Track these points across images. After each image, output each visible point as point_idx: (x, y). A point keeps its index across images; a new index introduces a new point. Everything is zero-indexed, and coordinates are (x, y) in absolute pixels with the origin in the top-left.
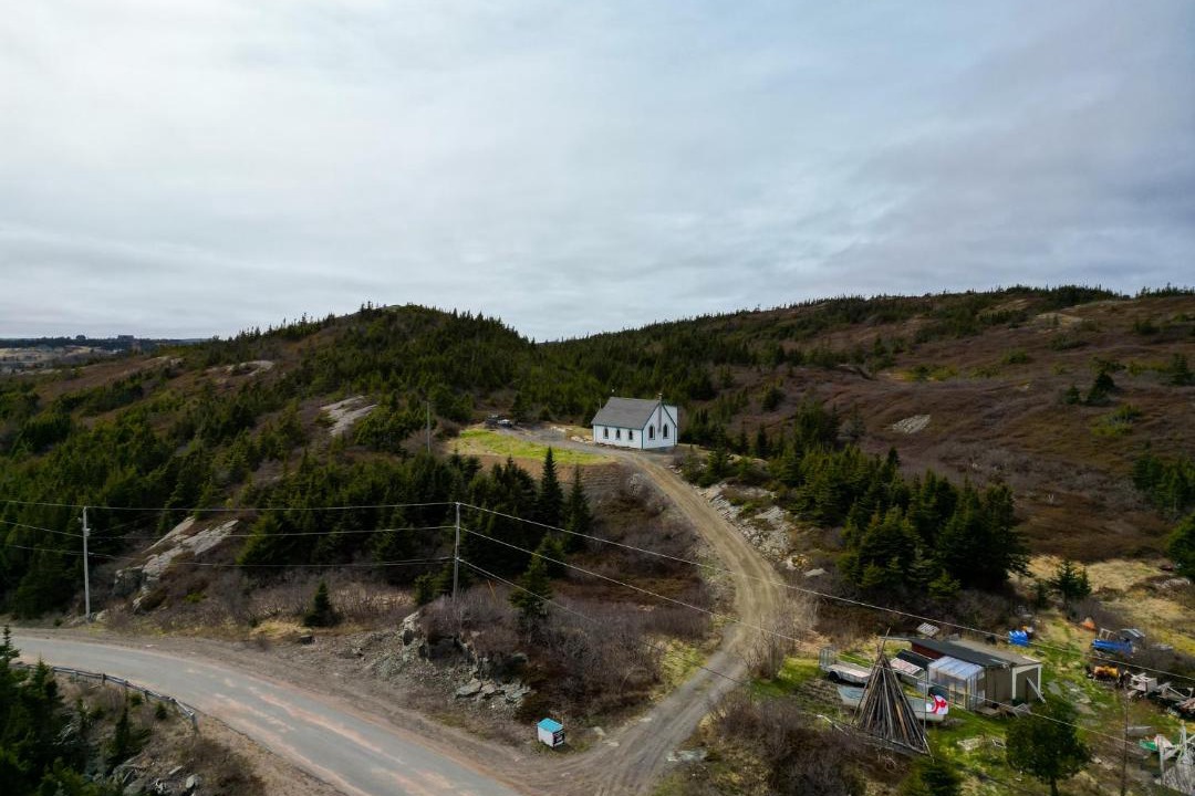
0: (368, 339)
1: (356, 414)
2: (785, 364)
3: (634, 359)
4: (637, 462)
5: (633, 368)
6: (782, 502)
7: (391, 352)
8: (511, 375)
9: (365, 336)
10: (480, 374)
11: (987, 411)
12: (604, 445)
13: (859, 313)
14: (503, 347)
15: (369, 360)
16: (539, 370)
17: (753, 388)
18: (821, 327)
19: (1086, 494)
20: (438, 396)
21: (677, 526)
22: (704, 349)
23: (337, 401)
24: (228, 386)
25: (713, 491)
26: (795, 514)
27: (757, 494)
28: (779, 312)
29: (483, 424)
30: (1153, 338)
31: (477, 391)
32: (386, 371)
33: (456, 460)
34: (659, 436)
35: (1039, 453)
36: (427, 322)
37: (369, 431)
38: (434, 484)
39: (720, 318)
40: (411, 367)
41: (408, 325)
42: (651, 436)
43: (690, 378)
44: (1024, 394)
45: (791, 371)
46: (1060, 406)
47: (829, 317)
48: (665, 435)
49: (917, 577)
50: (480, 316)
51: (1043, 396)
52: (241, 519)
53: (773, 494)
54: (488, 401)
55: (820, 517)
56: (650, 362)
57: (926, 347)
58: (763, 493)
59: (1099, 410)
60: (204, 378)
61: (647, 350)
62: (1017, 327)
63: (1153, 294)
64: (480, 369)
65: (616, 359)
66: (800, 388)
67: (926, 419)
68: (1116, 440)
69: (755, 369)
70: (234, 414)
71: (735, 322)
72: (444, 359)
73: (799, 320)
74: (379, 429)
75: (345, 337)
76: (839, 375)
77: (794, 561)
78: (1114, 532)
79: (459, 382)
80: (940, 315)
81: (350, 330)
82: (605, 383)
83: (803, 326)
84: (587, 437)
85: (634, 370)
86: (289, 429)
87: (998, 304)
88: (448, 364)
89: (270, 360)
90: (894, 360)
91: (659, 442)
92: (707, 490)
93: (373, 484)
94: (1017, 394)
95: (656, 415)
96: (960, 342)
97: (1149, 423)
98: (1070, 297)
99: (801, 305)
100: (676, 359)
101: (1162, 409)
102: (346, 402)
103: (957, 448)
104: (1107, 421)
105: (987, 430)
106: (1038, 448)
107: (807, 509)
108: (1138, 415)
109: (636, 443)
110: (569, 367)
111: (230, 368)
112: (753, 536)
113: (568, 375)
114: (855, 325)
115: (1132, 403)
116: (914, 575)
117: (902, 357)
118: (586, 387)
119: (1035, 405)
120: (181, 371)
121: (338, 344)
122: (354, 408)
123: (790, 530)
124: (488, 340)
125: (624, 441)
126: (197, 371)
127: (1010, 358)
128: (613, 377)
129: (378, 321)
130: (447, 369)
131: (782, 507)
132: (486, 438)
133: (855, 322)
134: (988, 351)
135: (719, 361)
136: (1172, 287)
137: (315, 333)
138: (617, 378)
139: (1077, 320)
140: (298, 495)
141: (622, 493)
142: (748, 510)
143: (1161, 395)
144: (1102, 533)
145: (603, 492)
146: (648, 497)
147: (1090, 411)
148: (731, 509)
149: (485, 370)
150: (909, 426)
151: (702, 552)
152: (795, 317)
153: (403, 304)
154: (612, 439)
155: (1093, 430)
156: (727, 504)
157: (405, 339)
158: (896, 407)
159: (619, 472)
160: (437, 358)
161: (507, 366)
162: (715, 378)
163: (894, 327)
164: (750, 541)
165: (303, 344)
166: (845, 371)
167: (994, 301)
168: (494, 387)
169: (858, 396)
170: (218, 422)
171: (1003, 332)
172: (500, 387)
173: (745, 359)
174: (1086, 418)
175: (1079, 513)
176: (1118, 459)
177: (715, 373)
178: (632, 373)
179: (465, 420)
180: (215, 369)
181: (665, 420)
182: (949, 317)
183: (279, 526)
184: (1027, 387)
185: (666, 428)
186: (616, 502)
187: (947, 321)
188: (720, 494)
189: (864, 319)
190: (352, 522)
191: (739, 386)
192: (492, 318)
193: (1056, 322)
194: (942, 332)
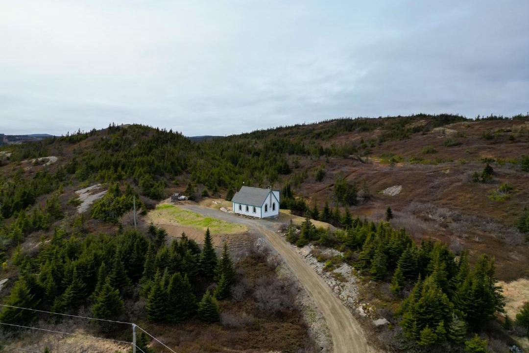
0: (111, 145)
1: (95, 197)
2: (324, 156)
3: (249, 152)
4: (259, 229)
5: (249, 157)
6: (349, 260)
7: (121, 154)
8: (187, 165)
9: (109, 143)
10: (170, 166)
11: (431, 184)
12: (239, 215)
13: (352, 126)
14: (182, 149)
15: (108, 159)
16: (202, 162)
17: (309, 168)
18: (335, 133)
19: (493, 235)
20: (144, 184)
21: (286, 279)
22: (283, 146)
23: (85, 187)
24: (31, 172)
25: (306, 250)
26: (358, 270)
27: (332, 254)
28: (314, 125)
29: (170, 199)
30: (492, 141)
31: (168, 176)
32: (116, 166)
33: (152, 230)
34: (270, 209)
35: (463, 210)
36: (143, 134)
37: (101, 210)
38: (135, 252)
39: (287, 128)
40: (131, 164)
41: (133, 136)
42: (266, 210)
43: (278, 163)
44: (448, 175)
45: (327, 160)
46: (470, 183)
47: (337, 128)
48: (274, 209)
49: (456, 336)
50: (171, 131)
51: (458, 177)
52: (10, 279)
53: (342, 254)
54: (174, 182)
55: (374, 274)
56: (258, 154)
57: (386, 144)
58: (336, 253)
59: (490, 186)
60: (19, 166)
61: (255, 146)
62: (425, 134)
63: (485, 119)
64: (169, 163)
65: (240, 152)
66: (332, 169)
67: (400, 188)
68: (503, 203)
69: (309, 157)
70: (23, 197)
71: (294, 130)
72: (149, 159)
73: (324, 130)
74: (107, 209)
75: (99, 143)
76: (351, 162)
77: (364, 308)
78: (515, 260)
79: (156, 172)
80: (389, 128)
81: (102, 139)
82: (236, 165)
83: (326, 132)
84: (229, 208)
85: (250, 158)
86: (51, 209)
87: (413, 122)
88: (151, 162)
89: (56, 156)
90: (371, 150)
91: (271, 213)
92: (302, 249)
93: (95, 255)
94: (444, 175)
95: (268, 198)
96: (402, 142)
97: (517, 194)
98: (446, 120)
99: (324, 122)
100: (270, 153)
101: (522, 185)
102: (89, 188)
103: (420, 206)
104: (496, 193)
105: (433, 195)
106: (462, 206)
107: (365, 267)
108: (511, 189)
109: (258, 214)
110: (217, 157)
111: (34, 160)
112: (334, 286)
113: (217, 163)
114: (350, 132)
115: (506, 182)
116: (453, 334)
117: (375, 149)
118: (227, 169)
119: (456, 182)
120: (8, 162)
121: (95, 147)
122: (95, 192)
123: (357, 283)
124: (174, 145)
125: (250, 213)
126: (16, 162)
127: (426, 151)
128: (239, 162)
129: (118, 133)
130: (151, 165)
131: (349, 264)
132: (172, 210)
133: (350, 131)
134: (416, 147)
135: (292, 153)
136: (493, 115)
137: (84, 139)
138: (241, 163)
139: (452, 131)
140: (47, 262)
141: (252, 252)
142: (329, 266)
143: (518, 177)
144: (508, 260)
145: (240, 252)
146: (267, 255)
147: (485, 186)
148: (318, 264)
149: (173, 164)
150: (391, 192)
151: (305, 302)
152: (322, 128)
153: (132, 124)
154: (243, 211)
155: (490, 197)
156: (315, 261)
157: (130, 144)
158: (384, 181)
159: (250, 238)
160: (145, 158)
161: (185, 160)
162: (290, 163)
163: (368, 134)
164: (333, 289)
165: (76, 146)
166: (353, 159)
167: (411, 120)
168: (177, 173)
169: (363, 174)
170: (13, 201)
171: (419, 137)
172: (181, 173)
173: (304, 152)
174: (485, 190)
175: (494, 247)
176: (505, 214)
177: (290, 160)
178: (249, 160)
179: (159, 198)
180: (26, 161)
181: (274, 200)
182: (394, 129)
183: (29, 291)
184: (448, 171)
185: (274, 205)
186: (249, 259)
187: (393, 131)
188: (310, 253)
189: (354, 129)
190: (79, 284)
191: (302, 167)
192: (177, 132)
193: (444, 132)
194: (391, 136)
